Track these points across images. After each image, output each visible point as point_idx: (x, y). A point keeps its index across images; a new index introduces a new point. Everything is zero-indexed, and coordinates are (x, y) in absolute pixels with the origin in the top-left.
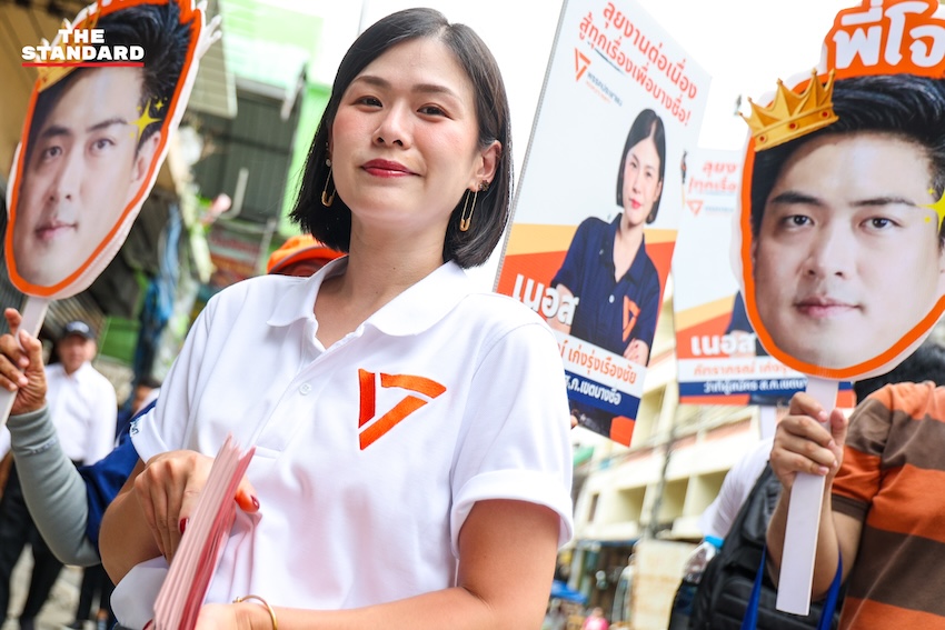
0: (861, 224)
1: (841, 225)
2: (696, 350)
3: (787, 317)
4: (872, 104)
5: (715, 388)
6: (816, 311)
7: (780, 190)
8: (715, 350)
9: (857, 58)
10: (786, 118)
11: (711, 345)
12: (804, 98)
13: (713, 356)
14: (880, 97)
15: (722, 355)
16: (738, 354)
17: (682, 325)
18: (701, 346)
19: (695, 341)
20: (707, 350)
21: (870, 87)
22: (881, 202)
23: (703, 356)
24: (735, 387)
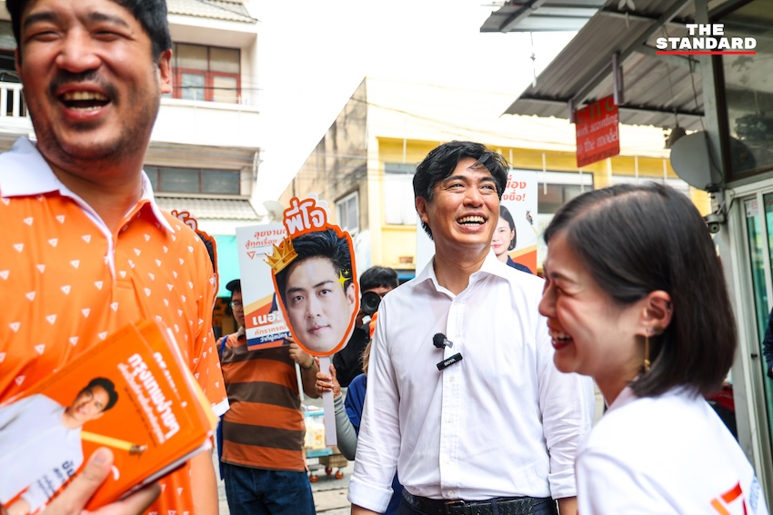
0: (318, 294)
1: (313, 296)
2: (255, 323)
3: (307, 336)
4: (307, 246)
5: (266, 339)
6: (315, 331)
7: (288, 288)
8: (265, 321)
15: (269, 323)
16: (276, 321)
18: (257, 321)
19: (254, 319)
20: (261, 322)
22: (322, 284)
23: (259, 325)
24: (276, 337)
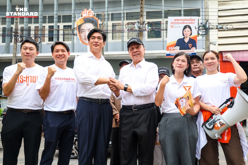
9: (85, 16)
10: (80, 22)
11: (172, 48)
12: (81, 20)
13: (172, 50)
14: (88, 20)
17: (168, 45)
21: (86, 19)
